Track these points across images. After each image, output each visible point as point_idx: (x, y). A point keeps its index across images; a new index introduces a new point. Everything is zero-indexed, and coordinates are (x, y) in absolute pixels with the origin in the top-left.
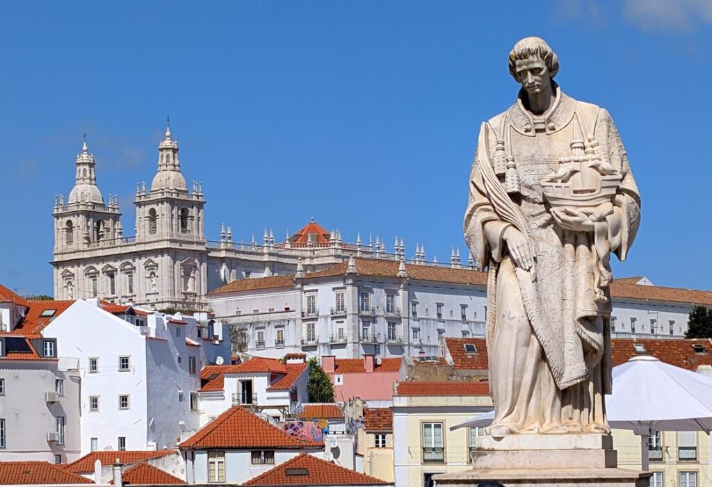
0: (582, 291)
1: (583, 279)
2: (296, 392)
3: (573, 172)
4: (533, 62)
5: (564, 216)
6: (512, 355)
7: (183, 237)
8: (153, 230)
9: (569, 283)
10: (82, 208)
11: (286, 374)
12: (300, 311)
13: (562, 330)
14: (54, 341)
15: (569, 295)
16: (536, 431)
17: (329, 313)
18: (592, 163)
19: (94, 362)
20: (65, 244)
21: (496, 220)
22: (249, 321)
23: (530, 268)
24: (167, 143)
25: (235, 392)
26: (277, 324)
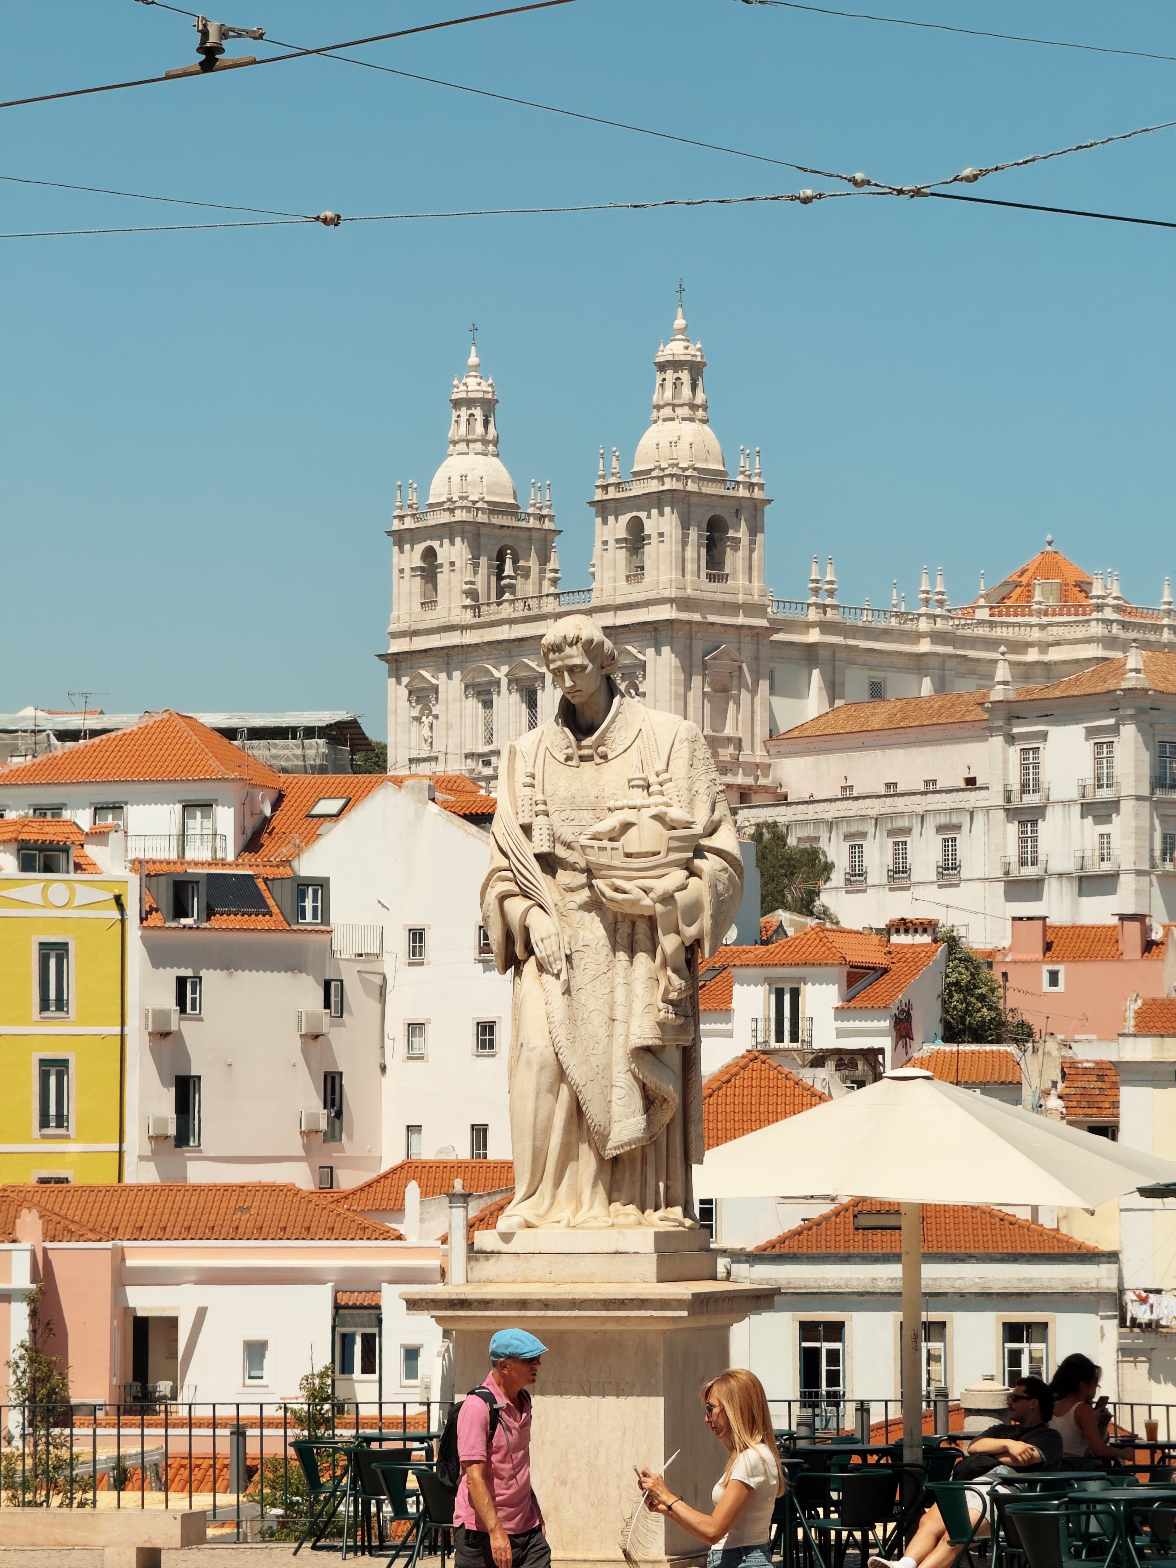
0: (638, 1006)
1: (640, 987)
2: (909, 1015)
3: (627, 826)
4: (571, 657)
5: (609, 893)
6: (530, 1106)
7: (713, 591)
8: (637, 572)
9: (620, 994)
10: (460, 516)
11: (886, 971)
12: (1001, 789)
13: (608, 1067)
14: (321, 885)
15: (619, 1014)
16: (564, 1223)
17: (1074, 794)
18: (654, 811)
19: (417, 936)
20: (417, 608)
21: (517, 895)
22: (873, 813)
23: (560, 971)
24: (676, 349)
25: (760, 1015)
26: (943, 820)
